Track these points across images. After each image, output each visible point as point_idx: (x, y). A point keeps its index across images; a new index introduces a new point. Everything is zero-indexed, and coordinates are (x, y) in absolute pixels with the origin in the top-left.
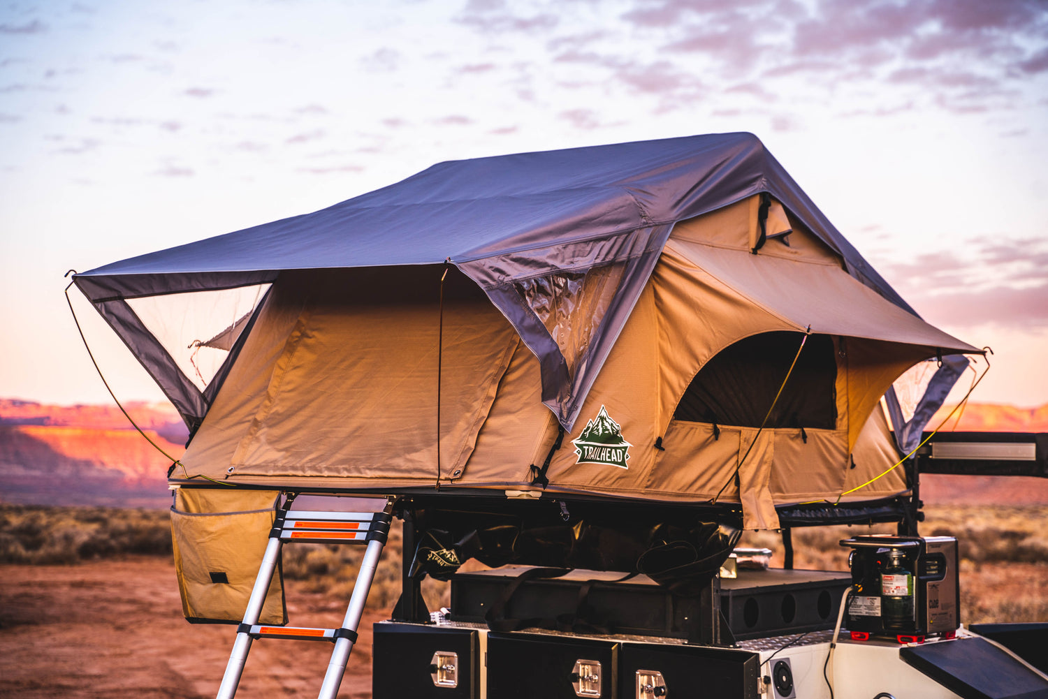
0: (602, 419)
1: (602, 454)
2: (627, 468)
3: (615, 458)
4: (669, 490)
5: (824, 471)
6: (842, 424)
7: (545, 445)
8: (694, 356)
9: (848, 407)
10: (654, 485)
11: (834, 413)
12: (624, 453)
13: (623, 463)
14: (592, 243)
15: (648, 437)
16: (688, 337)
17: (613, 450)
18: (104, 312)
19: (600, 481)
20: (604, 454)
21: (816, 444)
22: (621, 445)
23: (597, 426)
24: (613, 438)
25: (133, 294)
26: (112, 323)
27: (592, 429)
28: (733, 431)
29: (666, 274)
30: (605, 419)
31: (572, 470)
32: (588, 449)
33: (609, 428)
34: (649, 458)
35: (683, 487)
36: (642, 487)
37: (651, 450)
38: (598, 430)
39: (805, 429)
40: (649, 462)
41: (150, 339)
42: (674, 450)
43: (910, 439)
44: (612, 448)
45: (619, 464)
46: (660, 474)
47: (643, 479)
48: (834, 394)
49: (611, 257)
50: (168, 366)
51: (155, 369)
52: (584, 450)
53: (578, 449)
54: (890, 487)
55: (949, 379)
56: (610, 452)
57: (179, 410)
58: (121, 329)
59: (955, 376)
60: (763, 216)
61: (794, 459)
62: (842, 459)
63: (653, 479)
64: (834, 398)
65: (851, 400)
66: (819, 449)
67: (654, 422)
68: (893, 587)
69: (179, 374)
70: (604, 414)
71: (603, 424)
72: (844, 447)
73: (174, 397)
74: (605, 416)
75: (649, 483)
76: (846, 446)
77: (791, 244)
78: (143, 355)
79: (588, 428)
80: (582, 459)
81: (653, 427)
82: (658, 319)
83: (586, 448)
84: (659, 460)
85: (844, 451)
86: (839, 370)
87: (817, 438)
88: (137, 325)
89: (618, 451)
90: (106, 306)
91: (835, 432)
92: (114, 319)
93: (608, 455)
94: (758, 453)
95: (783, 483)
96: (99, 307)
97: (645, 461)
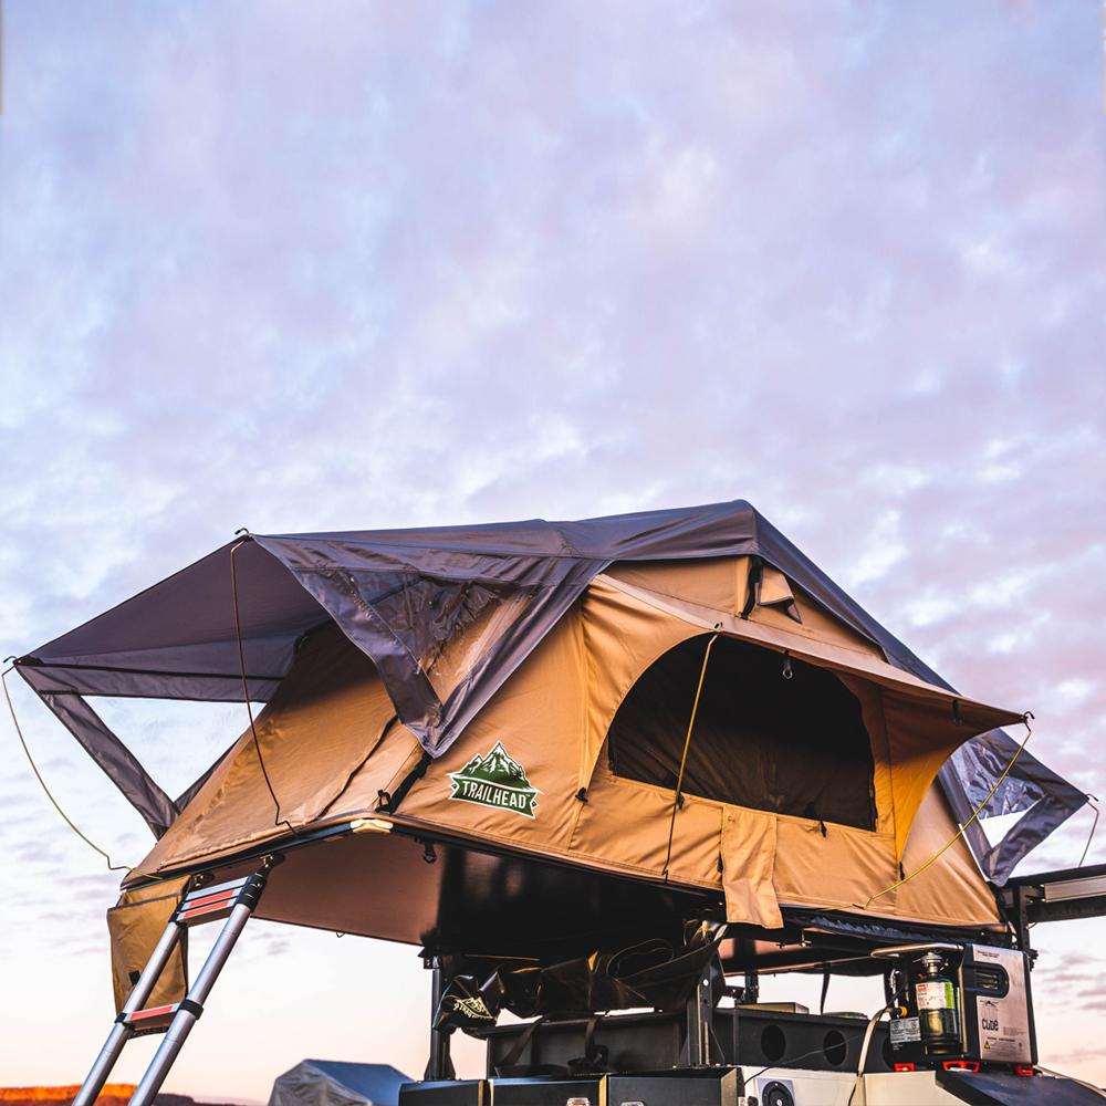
0: (498, 757)
1: (495, 796)
2: (534, 818)
3: (515, 803)
4: (610, 858)
5: (863, 879)
6: (885, 826)
7: (404, 772)
8: (617, 690)
9: (893, 808)
10: (584, 848)
11: (873, 814)
12: (528, 800)
13: (527, 810)
14: (479, 557)
15: (571, 787)
16: (612, 669)
17: (514, 795)
18: (52, 704)
19: (490, 826)
20: (499, 797)
21: (847, 844)
22: (525, 790)
23: (490, 763)
24: (513, 779)
25: (91, 691)
26: (62, 716)
27: (481, 766)
28: (710, 805)
29: (595, 608)
30: (503, 758)
31: (443, 805)
32: (469, 786)
33: (506, 766)
34: (571, 811)
35: (633, 858)
36: (563, 847)
37: (573, 804)
38: (489, 768)
39: (825, 823)
40: (570, 817)
41: (109, 738)
42: (612, 810)
43: (999, 867)
44: (511, 792)
45: (522, 811)
46: (590, 834)
47: (564, 836)
48: (871, 792)
49: (511, 577)
50: (132, 770)
51: (114, 771)
52: (462, 786)
53: (455, 782)
54: (972, 917)
55: (1059, 813)
56: (509, 796)
57: (146, 818)
58: (72, 724)
59: (1067, 811)
60: (754, 580)
61: (811, 855)
62: (890, 869)
63: (579, 839)
64: (871, 795)
65: (896, 800)
66: (851, 851)
67: (578, 772)
68: (927, 997)
69: (146, 778)
70: (499, 750)
71: (498, 762)
72: (890, 854)
73: (137, 802)
74: (502, 753)
75: (574, 844)
76: (894, 853)
77: (802, 620)
78: (99, 754)
79: (475, 764)
80: (459, 795)
81: (577, 778)
82: (588, 660)
83: (467, 783)
84: (585, 815)
85: (894, 861)
86: (876, 767)
87: (848, 839)
88: (94, 722)
89: (520, 796)
90: (55, 700)
91: (874, 834)
92: (65, 713)
93: (504, 798)
94: (752, 837)
95: (797, 881)
96: (47, 698)
97: (564, 814)
